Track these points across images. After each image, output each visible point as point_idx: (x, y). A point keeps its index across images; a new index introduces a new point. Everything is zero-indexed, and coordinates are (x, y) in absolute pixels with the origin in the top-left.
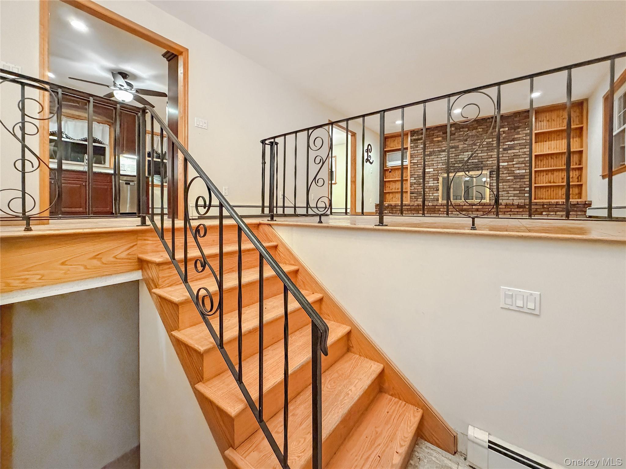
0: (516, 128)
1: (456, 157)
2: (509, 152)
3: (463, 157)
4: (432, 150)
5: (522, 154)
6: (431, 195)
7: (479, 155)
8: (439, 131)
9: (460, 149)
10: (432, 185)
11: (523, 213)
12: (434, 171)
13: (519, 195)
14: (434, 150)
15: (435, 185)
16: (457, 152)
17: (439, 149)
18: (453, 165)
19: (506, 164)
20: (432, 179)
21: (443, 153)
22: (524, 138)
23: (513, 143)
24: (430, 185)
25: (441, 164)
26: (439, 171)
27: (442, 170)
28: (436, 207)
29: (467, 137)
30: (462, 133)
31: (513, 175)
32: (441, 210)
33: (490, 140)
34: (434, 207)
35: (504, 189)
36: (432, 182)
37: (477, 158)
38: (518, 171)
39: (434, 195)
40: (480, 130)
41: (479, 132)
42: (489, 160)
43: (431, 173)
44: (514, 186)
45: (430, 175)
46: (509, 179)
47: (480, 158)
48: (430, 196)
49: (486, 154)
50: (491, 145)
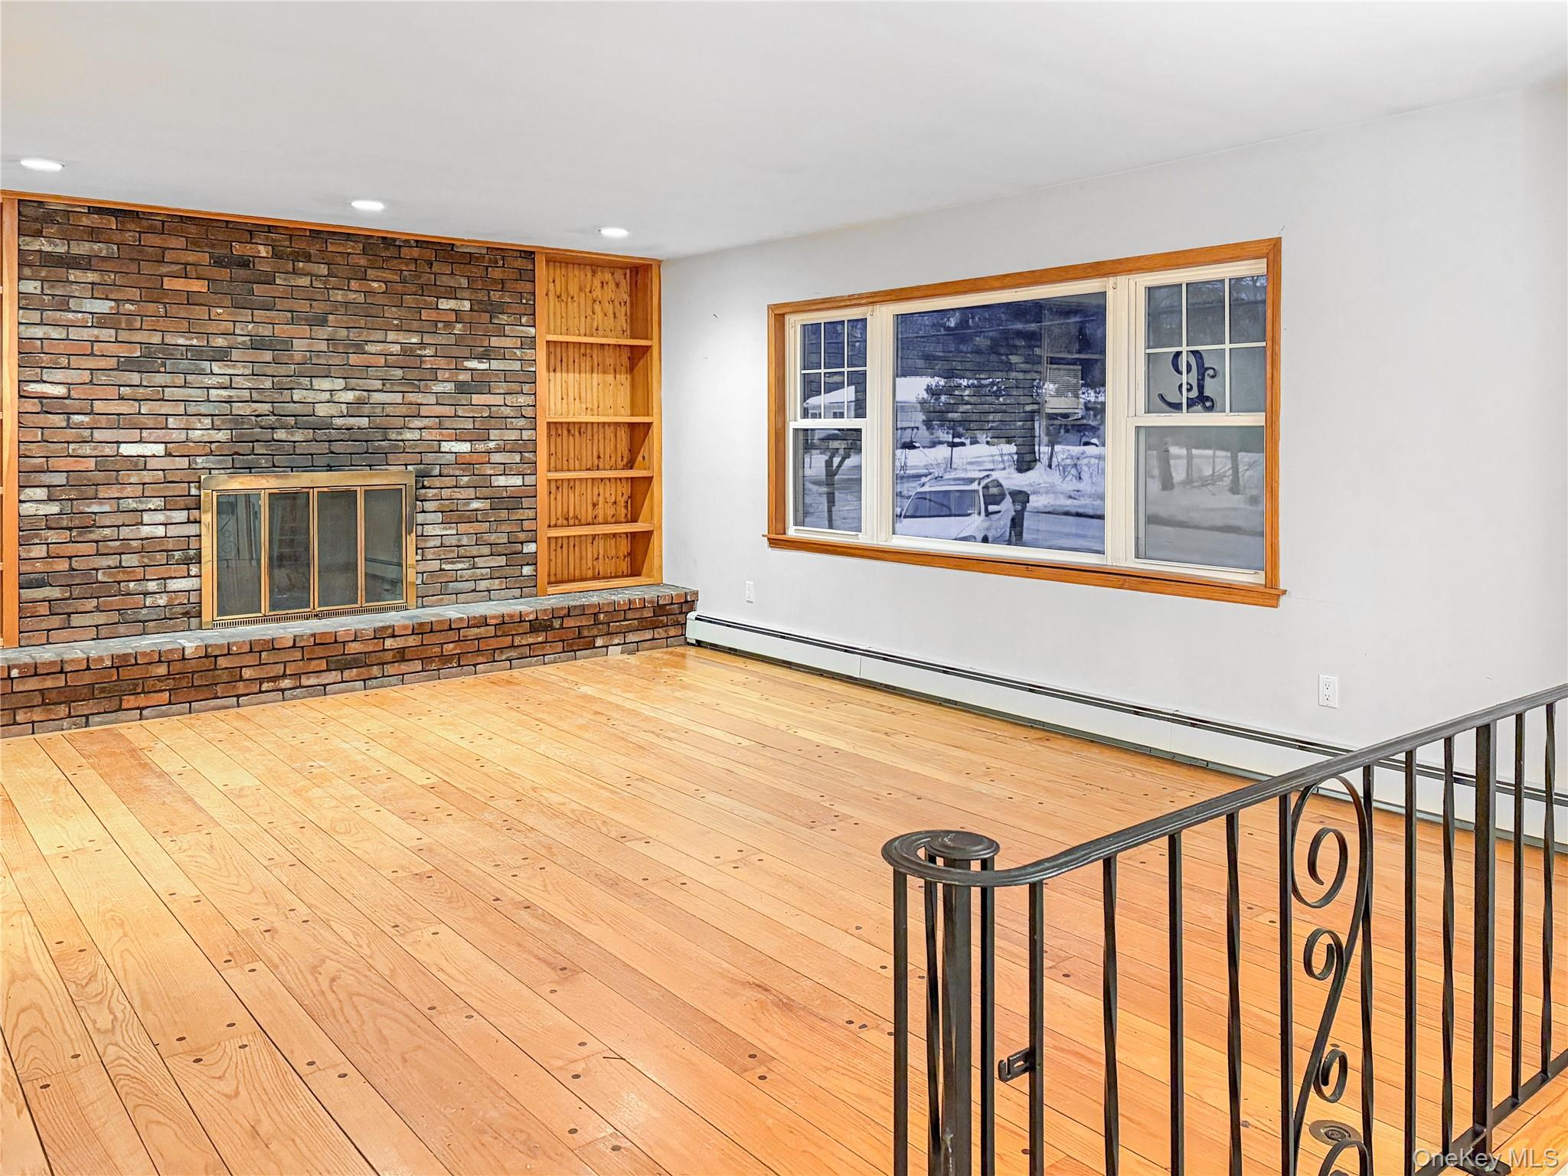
0: (493, 310)
1: (277, 396)
2: (476, 399)
3: (310, 396)
4: (156, 338)
5: (512, 414)
6: (152, 586)
7: (377, 397)
8: (194, 244)
9: (298, 357)
10: (160, 531)
11: (548, 648)
12: (168, 454)
13: (509, 571)
14: (169, 339)
15: (173, 531)
16: (282, 370)
17: (195, 342)
18: (267, 435)
19: (465, 447)
20: (158, 503)
21: (216, 367)
22: (518, 352)
23: (484, 366)
24: (145, 531)
25: (207, 421)
26: (199, 460)
27: (211, 453)
28: (222, 662)
29: (328, 309)
30: (304, 281)
31: (486, 492)
32: (247, 673)
33: (414, 340)
34: (207, 663)
35: (462, 551)
36: (160, 517)
37: (366, 409)
38: (501, 481)
39: (173, 585)
40: (375, 285)
41: (372, 292)
42: (411, 426)
43: (152, 463)
44: (493, 538)
45: (147, 476)
46: (476, 510)
47: (378, 411)
48: (146, 594)
49: (398, 398)
50: (417, 362)
